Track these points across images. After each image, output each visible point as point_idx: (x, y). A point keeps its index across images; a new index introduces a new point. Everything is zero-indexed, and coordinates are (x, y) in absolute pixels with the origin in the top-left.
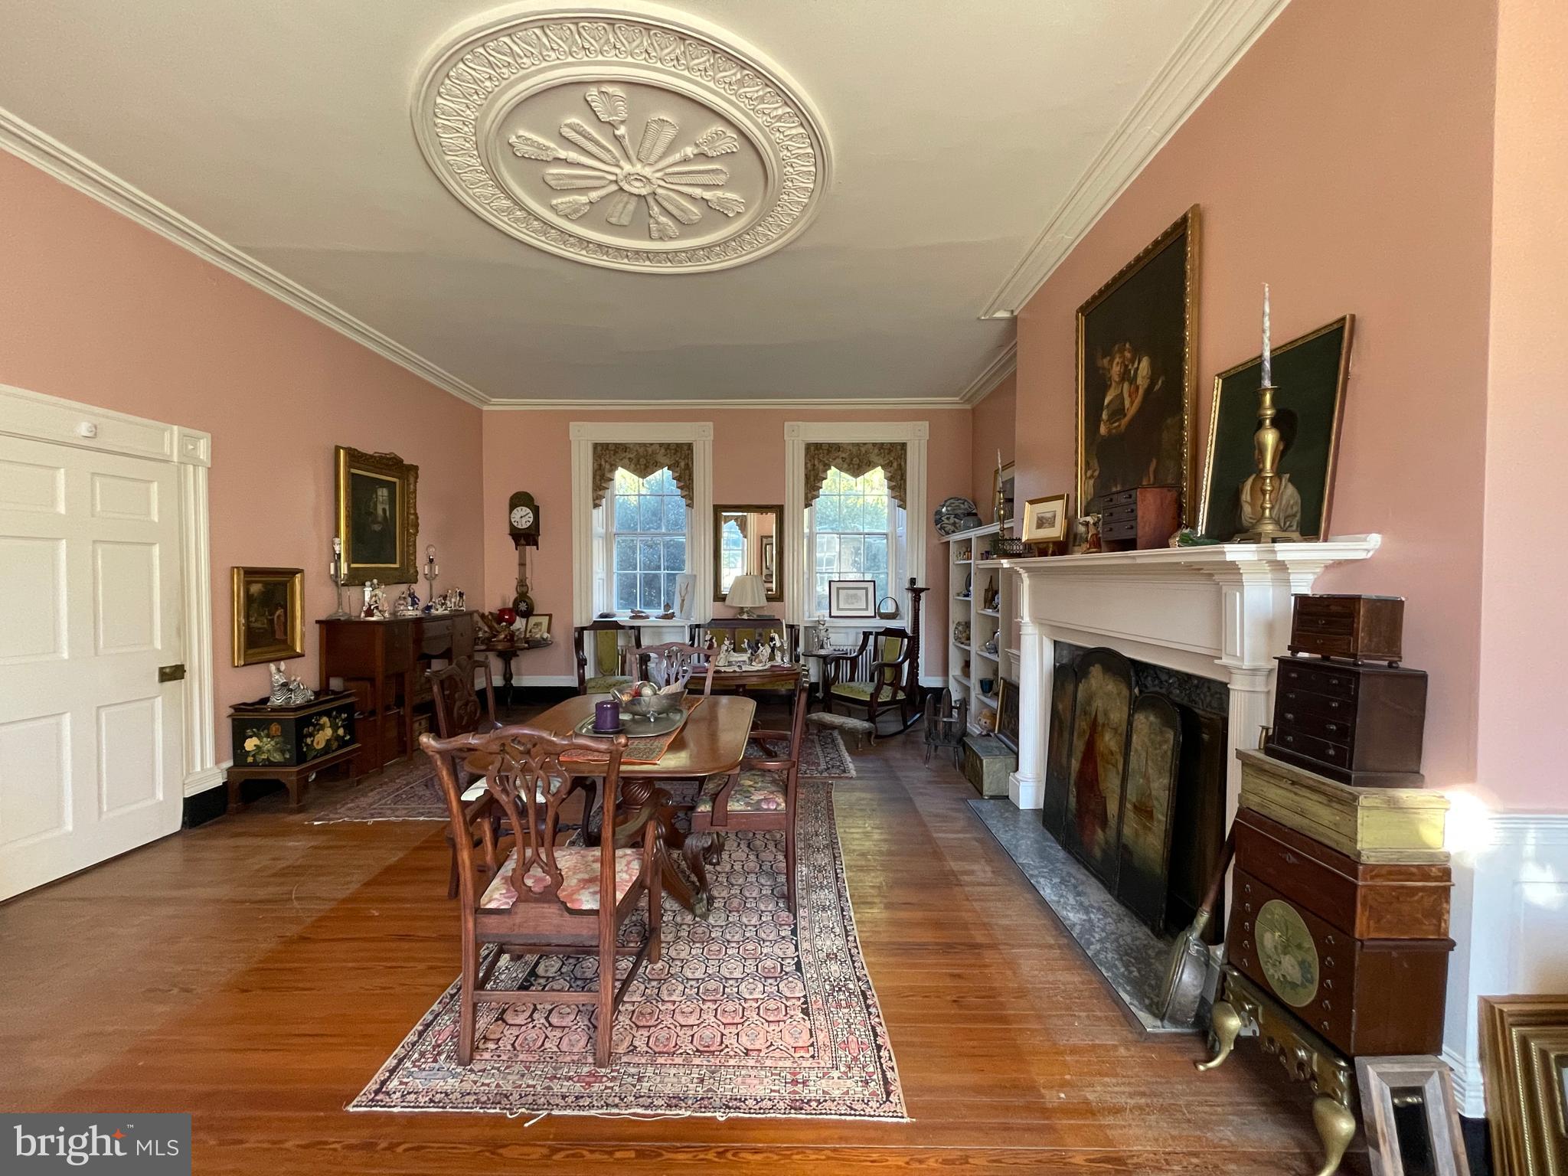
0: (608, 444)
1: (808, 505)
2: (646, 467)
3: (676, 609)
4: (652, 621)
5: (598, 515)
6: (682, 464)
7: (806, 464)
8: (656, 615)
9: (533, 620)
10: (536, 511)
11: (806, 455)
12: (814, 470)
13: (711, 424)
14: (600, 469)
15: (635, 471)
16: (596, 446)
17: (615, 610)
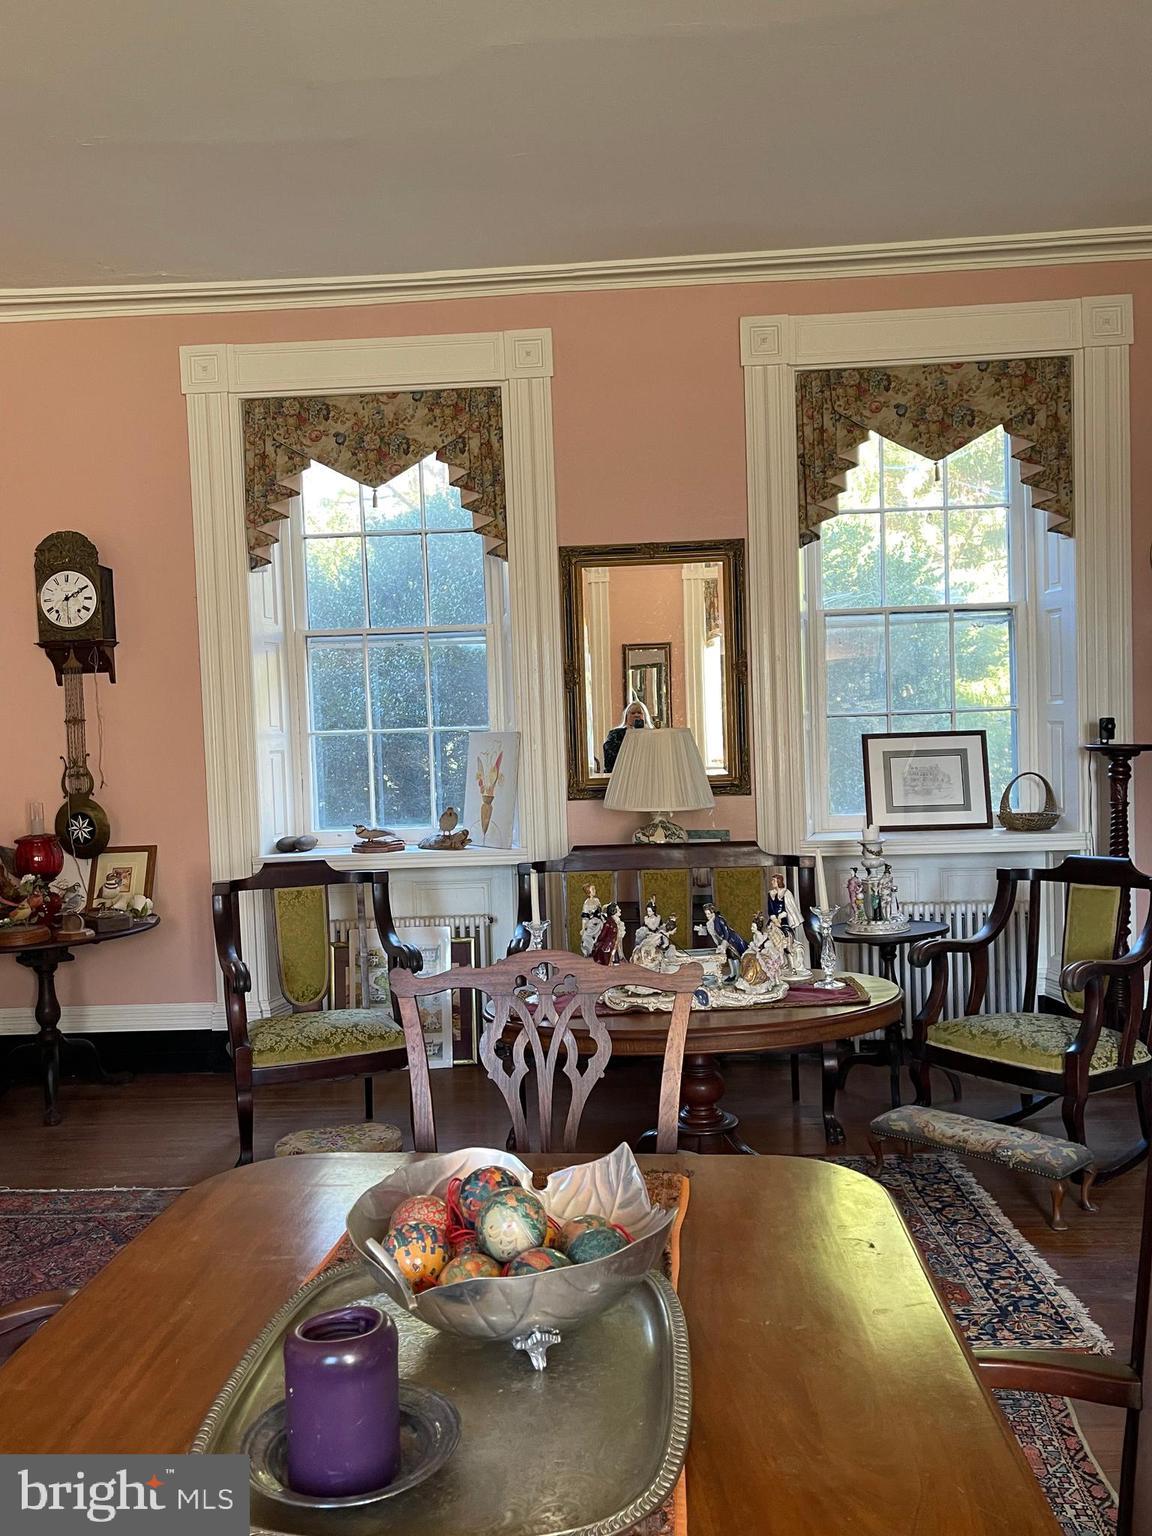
0: (280, 401)
1: (809, 536)
2: (382, 456)
3: (469, 822)
4: (412, 855)
5: (262, 585)
6: (474, 444)
7: (800, 427)
8: (419, 838)
9: (108, 863)
10: (104, 581)
11: (800, 403)
12: (821, 442)
13: (546, 333)
14: (262, 467)
15: (349, 470)
16: (249, 406)
17: (314, 830)
